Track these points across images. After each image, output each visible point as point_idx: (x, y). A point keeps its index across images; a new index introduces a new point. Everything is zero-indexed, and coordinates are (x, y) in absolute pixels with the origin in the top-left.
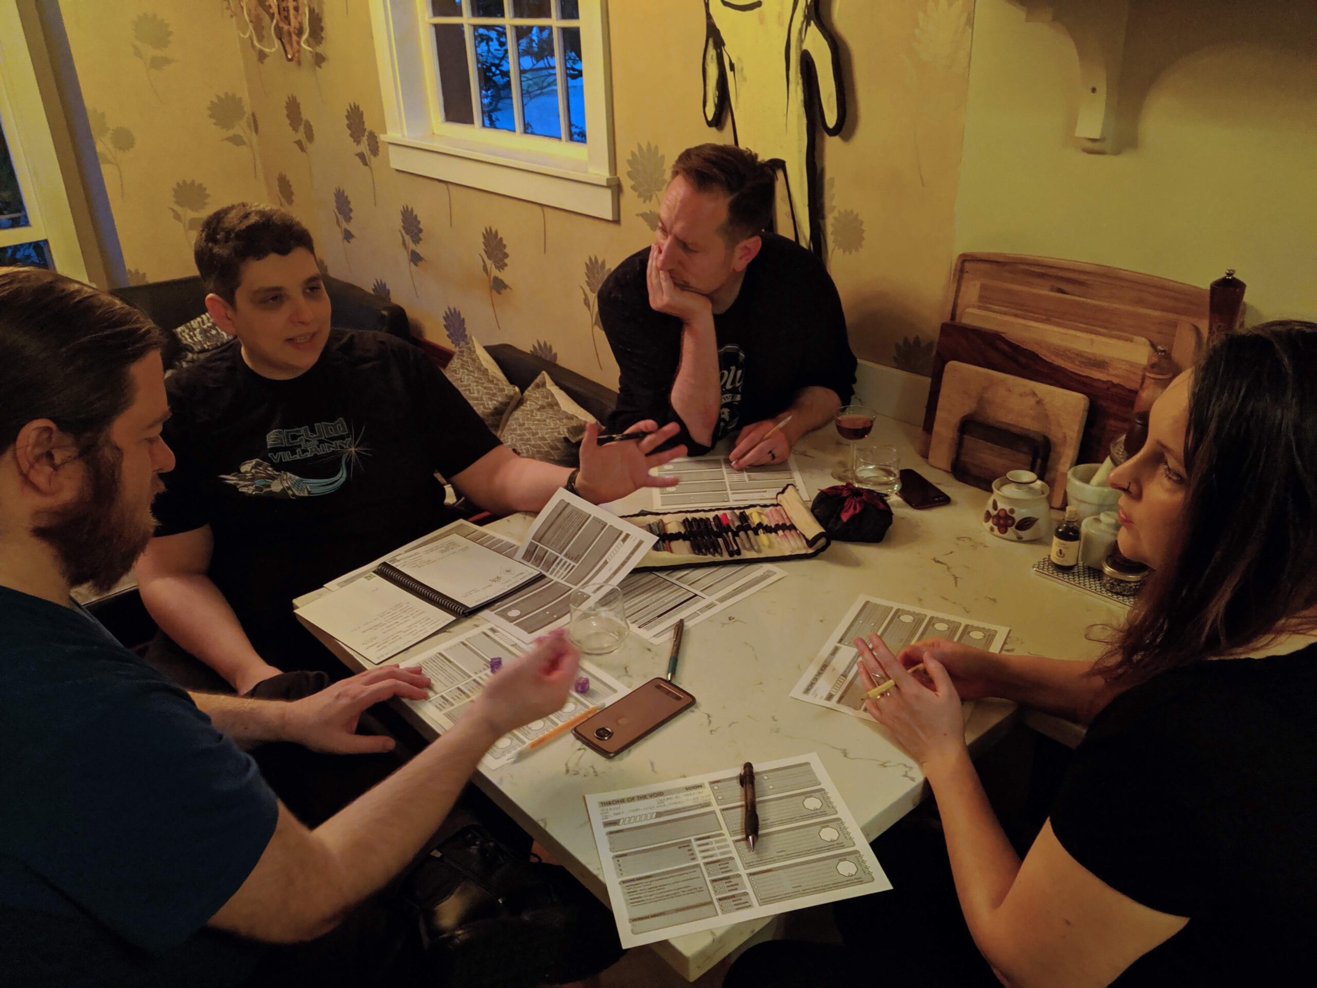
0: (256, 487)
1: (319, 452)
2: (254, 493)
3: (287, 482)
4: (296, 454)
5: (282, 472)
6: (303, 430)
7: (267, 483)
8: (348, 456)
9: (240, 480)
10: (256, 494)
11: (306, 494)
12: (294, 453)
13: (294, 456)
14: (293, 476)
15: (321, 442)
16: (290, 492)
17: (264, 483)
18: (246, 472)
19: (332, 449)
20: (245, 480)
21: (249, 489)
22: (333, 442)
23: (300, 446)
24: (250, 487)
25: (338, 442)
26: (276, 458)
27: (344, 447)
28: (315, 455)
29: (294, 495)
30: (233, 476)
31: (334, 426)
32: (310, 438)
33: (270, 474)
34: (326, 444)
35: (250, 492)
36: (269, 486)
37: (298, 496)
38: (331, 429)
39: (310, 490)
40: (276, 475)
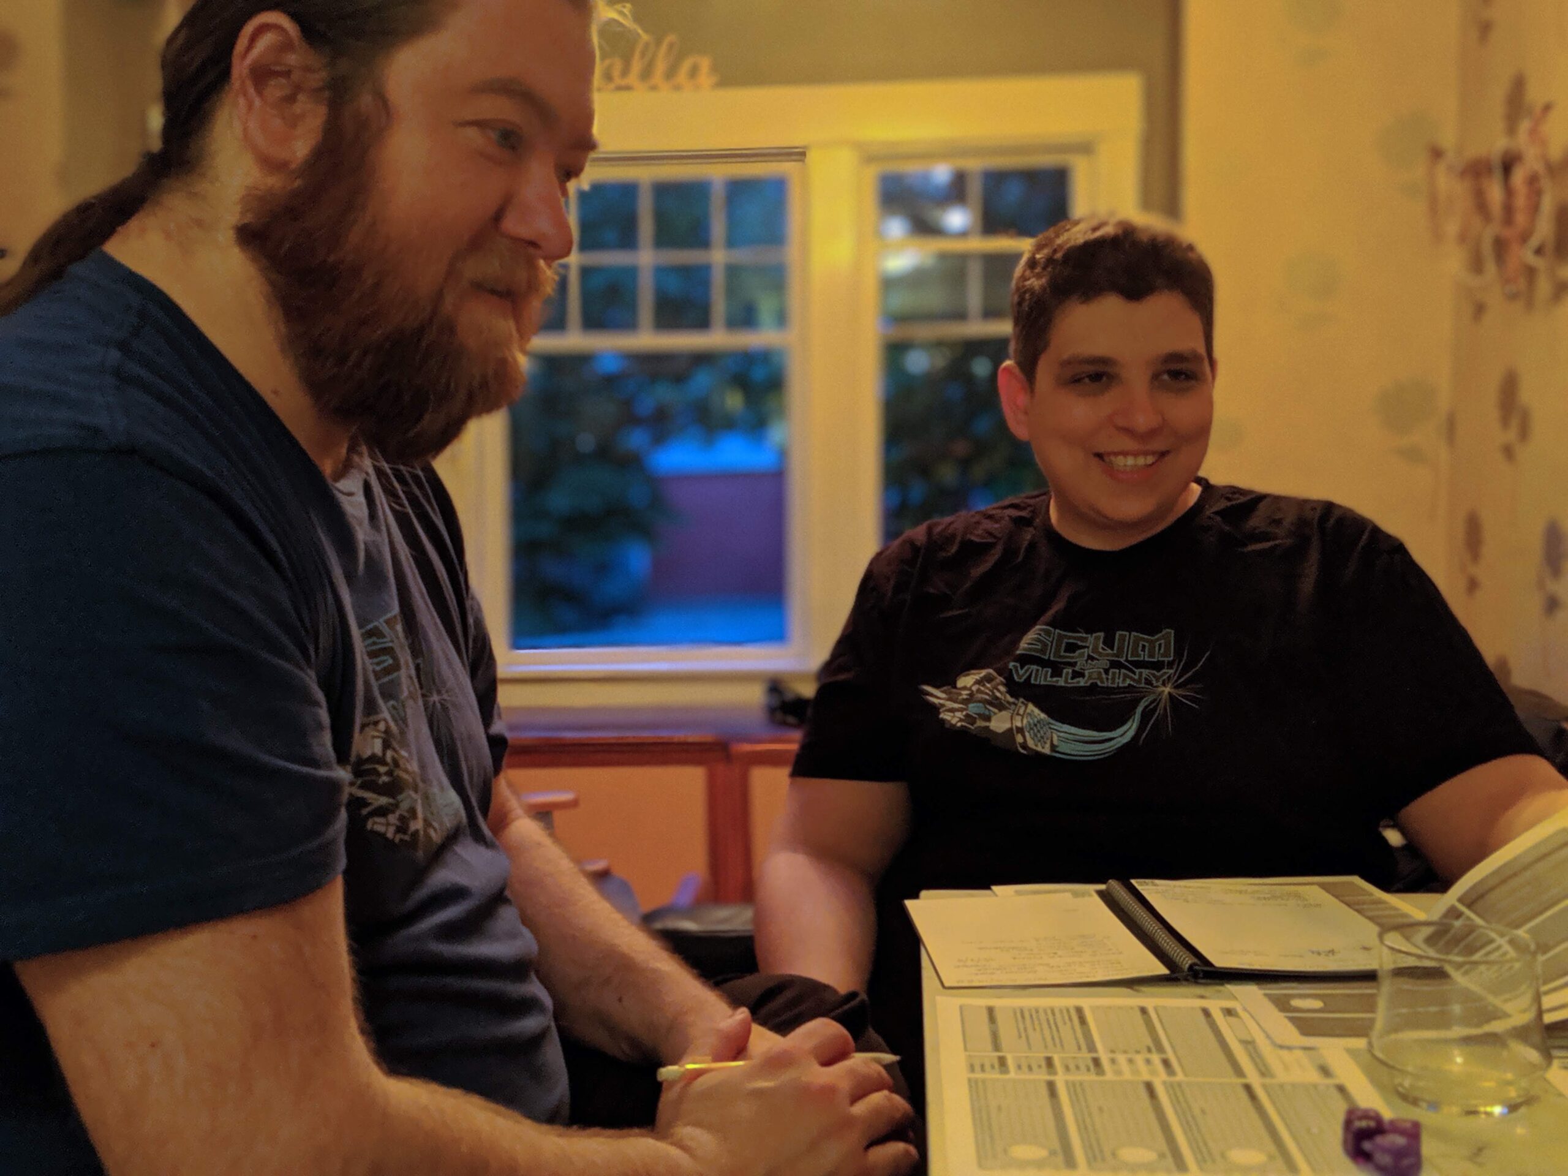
0: (967, 716)
1: (1102, 682)
2: (959, 724)
3: (1022, 721)
4: (1060, 676)
5: (1021, 700)
6: (1094, 640)
7: (987, 713)
8: (1155, 700)
9: (950, 699)
10: (962, 726)
11: (1046, 750)
12: (1057, 672)
13: (1055, 679)
14: (1037, 711)
15: (1116, 665)
16: (1019, 739)
17: (982, 711)
18: (965, 688)
19: (1128, 682)
20: (955, 701)
21: (954, 717)
22: (1137, 671)
23: (1073, 664)
24: (959, 714)
25: (1145, 672)
26: (1021, 675)
27: (1154, 682)
28: (1094, 685)
29: (1024, 746)
30: (943, 692)
31: (1152, 642)
32: (1100, 654)
33: (997, 698)
34: (1123, 671)
35: (954, 721)
36: (988, 718)
37: (1032, 750)
38: (1144, 646)
39: (1055, 742)
40: (1008, 702)
